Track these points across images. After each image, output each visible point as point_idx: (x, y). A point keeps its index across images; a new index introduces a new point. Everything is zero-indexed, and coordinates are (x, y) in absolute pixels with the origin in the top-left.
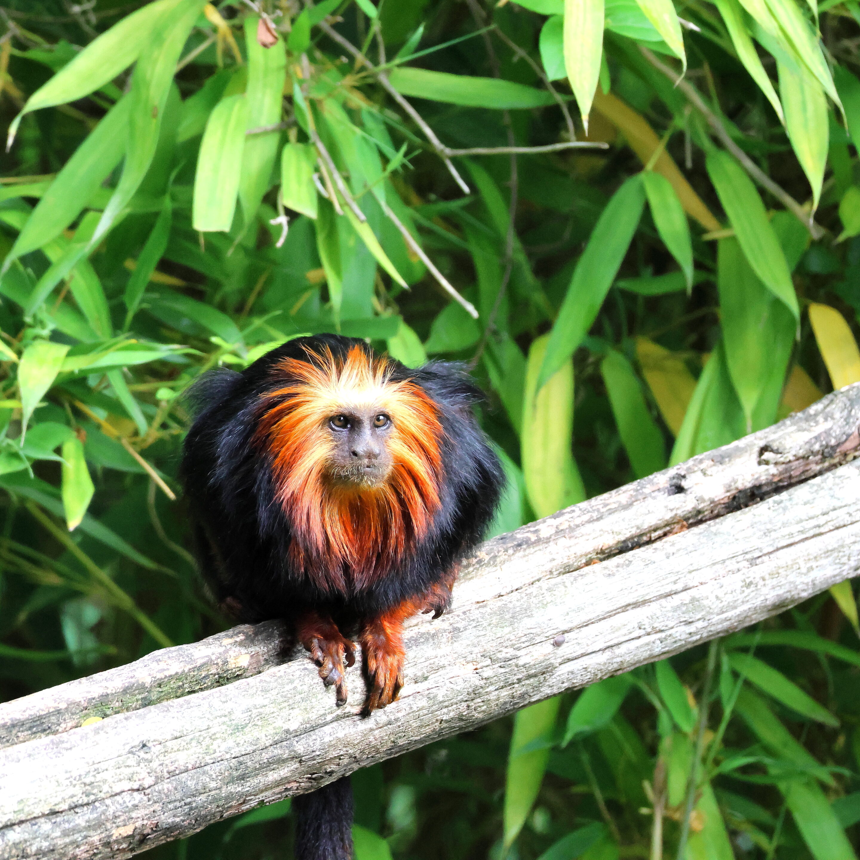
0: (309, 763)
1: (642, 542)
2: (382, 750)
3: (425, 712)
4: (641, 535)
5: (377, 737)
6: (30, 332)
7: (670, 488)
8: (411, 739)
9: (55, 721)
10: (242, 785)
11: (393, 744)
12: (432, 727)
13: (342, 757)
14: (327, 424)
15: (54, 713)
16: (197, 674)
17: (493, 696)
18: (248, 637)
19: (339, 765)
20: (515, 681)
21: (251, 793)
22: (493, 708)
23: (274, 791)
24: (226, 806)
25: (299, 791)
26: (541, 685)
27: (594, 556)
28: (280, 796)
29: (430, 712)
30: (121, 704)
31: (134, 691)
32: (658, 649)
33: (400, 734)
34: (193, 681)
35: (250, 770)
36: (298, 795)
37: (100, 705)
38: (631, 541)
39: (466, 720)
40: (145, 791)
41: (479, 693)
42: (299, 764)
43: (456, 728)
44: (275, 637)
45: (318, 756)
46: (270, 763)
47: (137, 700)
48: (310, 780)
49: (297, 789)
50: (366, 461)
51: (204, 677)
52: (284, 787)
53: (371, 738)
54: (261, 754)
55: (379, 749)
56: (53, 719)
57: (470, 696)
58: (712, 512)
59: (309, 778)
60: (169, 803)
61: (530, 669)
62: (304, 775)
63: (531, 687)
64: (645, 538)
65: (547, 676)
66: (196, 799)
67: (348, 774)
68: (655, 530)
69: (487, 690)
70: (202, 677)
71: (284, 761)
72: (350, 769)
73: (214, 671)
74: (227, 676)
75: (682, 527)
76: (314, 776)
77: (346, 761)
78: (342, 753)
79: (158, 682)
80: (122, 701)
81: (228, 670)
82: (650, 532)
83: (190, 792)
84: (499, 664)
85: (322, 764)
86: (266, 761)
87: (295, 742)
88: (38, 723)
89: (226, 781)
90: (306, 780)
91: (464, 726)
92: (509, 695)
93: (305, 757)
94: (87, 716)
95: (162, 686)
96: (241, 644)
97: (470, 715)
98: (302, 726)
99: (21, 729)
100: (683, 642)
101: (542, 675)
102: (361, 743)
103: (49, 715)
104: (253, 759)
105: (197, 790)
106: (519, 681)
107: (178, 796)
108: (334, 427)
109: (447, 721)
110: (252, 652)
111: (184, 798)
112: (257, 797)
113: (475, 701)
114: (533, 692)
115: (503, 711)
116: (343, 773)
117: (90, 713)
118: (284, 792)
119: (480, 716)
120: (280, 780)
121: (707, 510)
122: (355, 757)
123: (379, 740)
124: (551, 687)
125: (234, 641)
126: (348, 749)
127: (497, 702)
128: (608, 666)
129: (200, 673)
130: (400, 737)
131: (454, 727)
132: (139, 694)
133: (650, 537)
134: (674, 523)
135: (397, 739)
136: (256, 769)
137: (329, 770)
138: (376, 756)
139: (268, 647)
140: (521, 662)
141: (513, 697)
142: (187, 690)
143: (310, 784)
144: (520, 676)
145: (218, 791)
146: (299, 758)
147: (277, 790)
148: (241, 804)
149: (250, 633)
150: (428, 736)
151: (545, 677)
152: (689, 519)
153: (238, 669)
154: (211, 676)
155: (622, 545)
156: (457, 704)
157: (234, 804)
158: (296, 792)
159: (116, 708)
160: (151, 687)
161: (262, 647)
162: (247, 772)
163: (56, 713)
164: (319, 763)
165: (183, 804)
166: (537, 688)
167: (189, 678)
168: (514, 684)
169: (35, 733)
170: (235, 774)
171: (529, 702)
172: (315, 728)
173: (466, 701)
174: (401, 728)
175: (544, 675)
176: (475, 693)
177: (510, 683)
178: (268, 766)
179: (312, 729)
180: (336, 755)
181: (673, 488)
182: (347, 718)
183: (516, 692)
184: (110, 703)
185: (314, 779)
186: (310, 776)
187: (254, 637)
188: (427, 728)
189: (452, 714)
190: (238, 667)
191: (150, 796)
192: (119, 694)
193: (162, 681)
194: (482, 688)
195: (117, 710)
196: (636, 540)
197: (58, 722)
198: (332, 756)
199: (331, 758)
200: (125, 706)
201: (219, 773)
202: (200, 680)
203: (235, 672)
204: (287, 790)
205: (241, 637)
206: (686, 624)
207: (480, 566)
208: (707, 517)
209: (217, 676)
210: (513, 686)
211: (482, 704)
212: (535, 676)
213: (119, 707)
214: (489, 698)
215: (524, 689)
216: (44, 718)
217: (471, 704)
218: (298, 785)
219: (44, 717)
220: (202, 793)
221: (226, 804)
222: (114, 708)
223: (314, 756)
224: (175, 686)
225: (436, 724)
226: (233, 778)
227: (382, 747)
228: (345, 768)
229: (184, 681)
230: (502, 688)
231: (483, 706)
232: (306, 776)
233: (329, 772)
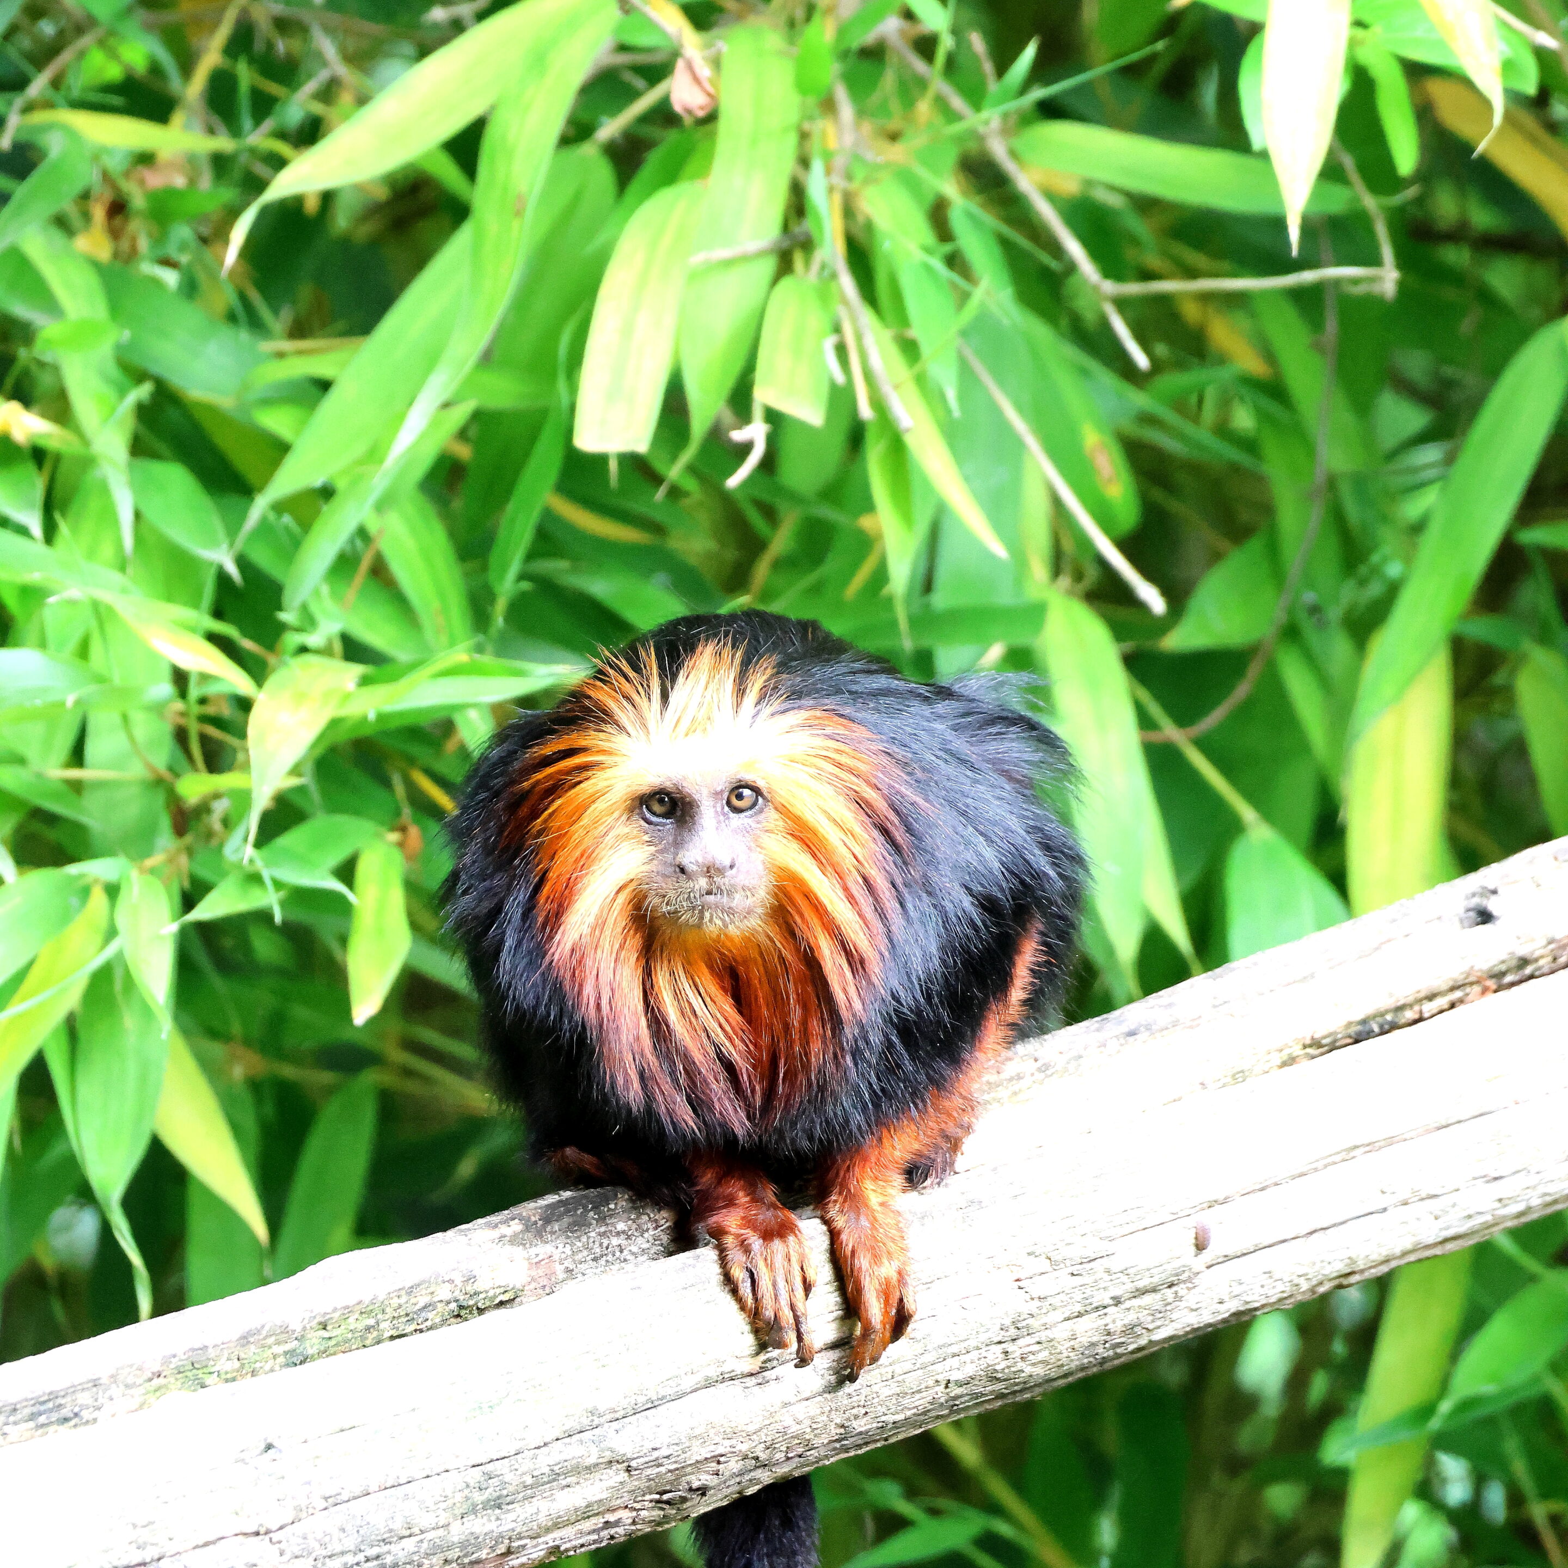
0: (649, 1471)
1: (1403, 1021)
2: (817, 1442)
3: (908, 1366)
4: (1400, 1009)
5: (801, 1417)
6: (292, 640)
7: (1464, 915)
8: (883, 1418)
9: (90, 1402)
10: (498, 1519)
11: (842, 1431)
12: (927, 1396)
13: (722, 1459)
14: (637, 811)
15: (86, 1386)
16: (407, 1302)
17: (1061, 1332)
18: (528, 1226)
19: (717, 1475)
20: (1108, 1301)
21: (520, 1533)
22: (1065, 1354)
23: (580, 1527)
24: (466, 1560)
25: (639, 1527)
26: (1169, 1308)
27: (1297, 1051)
28: (596, 1537)
29: (918, 1366)
30: (237, 1364)
31: (265, 1339)
32: (1430, 1233)
33: (855, 1411)
34: (400, 1317)
35: (511, 1489)
36: (640, 1533)
37: (191, 1367)
38: (1379, 1020)
39: (1005, 1380)
40: (271, 1535)
41: (1028, 1327)
42: (627, 1474)
43: (986, 1395)
44: (591, 1224)
45: (668, 1457)
46: (558, 1474)
47: (275, 1357)
48: (660, 1505)
49: (634, 1523)
50: (703, 883)
51: (425, 1307)
52: (603, 1520)
53: (788, 1421)
54: (535, 1457)
55: (809, 1440)
56: (84, 1398)
57: (1008, 1334)
58: (1555, 959)
59: (658, 1502)
60: (330, 1557)
61: (1139, 1277)
62: (643, 1495)
63: (1147, 1312)
64: (1410, 1015)
65: (1181, 1289)
66: (392, 1547)
67: (751, 1491)
68: (1431, 997)
69: (1044, 1319)
70: (418, 1307)
71: (590, 1469)
72: (750, 1480)
73: (447, 1296)
74: (476, 1304)
75: (1485, 991)
76: (665, 1497)
77: (734, 1465)
78: (721, 1450)
79: (319, 1319)
80: (238, 1359)
81: (477, 1293)
82: (1419, 1001)
83: (377, 1535)
84: (1070, 1270)
85: (679, 1472)
86: (546, 1470)
87: (612, 1433)
88: (50, 1405)
89: (458, 1512)
90: (650, 1505)
91: (1004, 1391)
92: (1097, 1330)
93: (638, 1460)
94: (163, 1390)
95: (329, 1328)
96: (514, 1240)
97: (1013, 1369)
98: (628, 1400)
99: (12, 1419)
100: (1488, 1218)
101: (1170, 1287)
102: (765, 1431)
103: (73, 1390)
104: (516, 1466)
105: (391, 1531)
106: (1117, 1301)
107: (350, 1544)
108: (648, 815)
109: (960, 1384)
110: (537, 1255)
111: (362, 1548)
112: (541, 1540)
113: (1020, 1342)
114: (1153, 1321)
115: (1091, 1359)
116: (737, 1488)
117: (169, 1383)
118: (603, 1529)
119: (1040, 1371)
120: (587, 1507)
121: (1542, 957)
122: (757, 1458)
123: (808, 1422)
124: (1196, 1310)
125: (499, 1236)
126: (733, 1442)
127: (1072, 1343)
128: (1323, 1268)
129: (413, 1300)
130: (856, 1417)
131: (983, 1395)
132: (278, 1343)
133: (1421, 1012)
134: (1472, 984)
135: (848, 1419)
136: (525, 1487)
137: (695, 1484)
138: (808, 1453)
139: (572, 1245)
140: (1115, 1264)
141: (1109, 1334)
142: (387, 1334)
143: (662, 1513)
144: (1117, 1292)
145: (441, 1532)
146: (623, 1462)
147: (587, 1525)
148: (503, 1555)
149: (533, 1219)
150: (925, 1413)
151: (1176, 1293)
152: (1503, 974)
153: (502, 1290)
154: (439, 1305)
155: (1359, 1028)
156: (978, 1348)
157: (484, 1557)
158: (633, 1528)
159: (226, 1373)
160: (304, 1329)
161: (561, 1246)
162: (505, 1492)
163: (90, 1385)
164: (670, 1471)
165: (363, 1559)
166: (1160, 1313)
167: (388, 1310)
168: (1105, 1307)
169: (43, 1426)
170: (479, 1498)
171: (1150, 1341)
172: (656, 1403)
173: (1000, 1342)
174: (855, 1399)
175: (1174, 1289)
176: (1019, 1329)
177: (1095, 1305)
178: (554, 1480)
179: (649, 1405)
180: (709, 1456)
181: (1472, 914)
182: (732, 1382)
183: (1114, 1322)
184: (212, 1363)
185: (668, 1502)
186: (657, 1497)
187: (544, 1227)
188: (918, 1396)
189: (970, 1370)
190: (500, 1287)
191: (282, 1546)
192: (232, 1345)
193: (328, 1316)
194: (1032, 1316)
195: (229, 1376)
196: (1389, 1017)
197: (95, 1404)
198: (699, 1458)
199: (697, 1462)
200: (247, 1369)
201: (441, 1496)
202: (415, 1313)
203: (495, 1296)
204: (607, 1524)
205: (516, 1226)
206: (1488, 1182)
207: (1047, 1076)
208: (1545, 970)
209: (453, 1306)
210: (1105, 1311)
211: (1037, 1347)
212: (1154, 1290)
213: (233, 1371)
214: (1052, 1337)
215: (1131, 1317)
216: (63, 1396)
217: (1010, 1347)
218: (634, 1514)
219: (62, 1393)
220: (404, 1537)
221: (466, 1556)
222: (222, 1372)
223: (657, 1459)
224: (360, 1326)
225: (937, 1389)
226: (475, 1506)
227: (815, 1436)
228: (738, 1479)
229: (380, 1316)
230: (1080, 1315)
231: (1040, 1351)
232: (648, 1497)
233: (698, 1489)
